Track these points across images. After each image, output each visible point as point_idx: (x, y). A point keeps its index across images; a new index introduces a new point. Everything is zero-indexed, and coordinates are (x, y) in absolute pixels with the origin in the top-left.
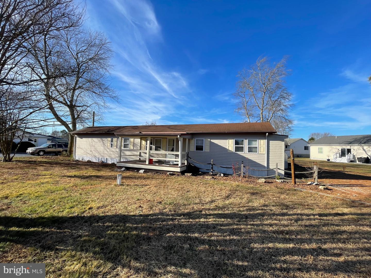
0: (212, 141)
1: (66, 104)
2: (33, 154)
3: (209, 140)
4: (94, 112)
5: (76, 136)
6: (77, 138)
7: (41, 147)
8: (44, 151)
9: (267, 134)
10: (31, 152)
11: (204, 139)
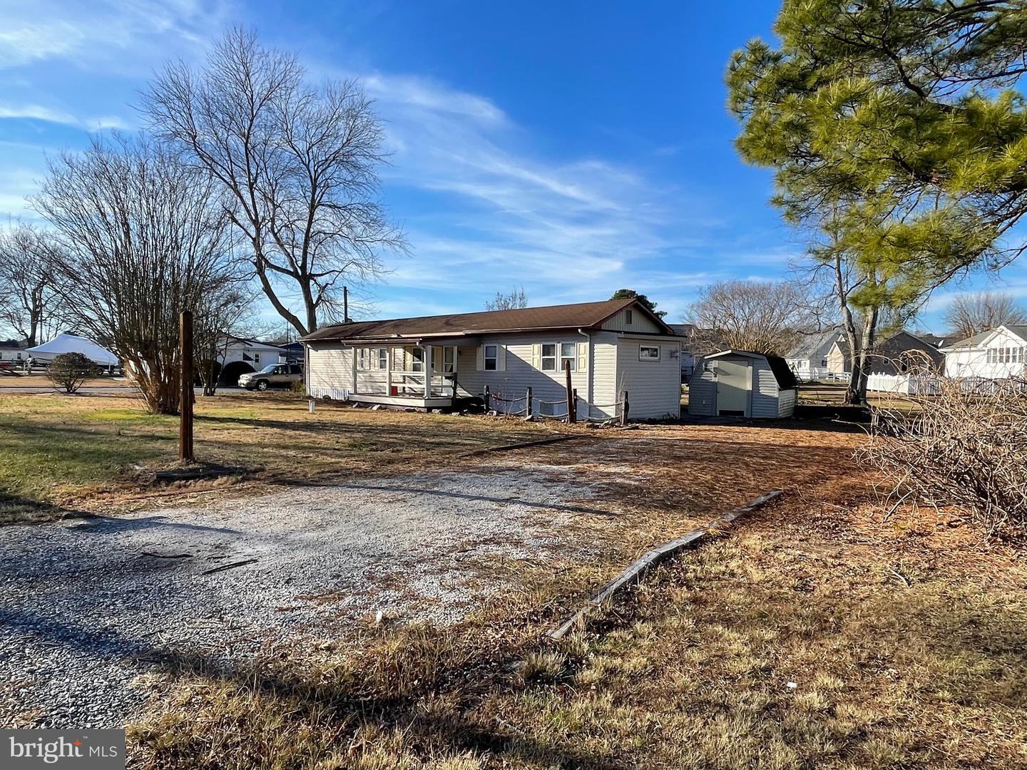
0: (510, 348)
1: (295, 274)
2: (249, 387)
3: (504, 346)
4: (345, 288)
5: (309, 346)
6: (311, 350)
7: (262, 372)
8: (266, 381)
9: (579, 330)
10: (245, 382)
11: (497, 345)
